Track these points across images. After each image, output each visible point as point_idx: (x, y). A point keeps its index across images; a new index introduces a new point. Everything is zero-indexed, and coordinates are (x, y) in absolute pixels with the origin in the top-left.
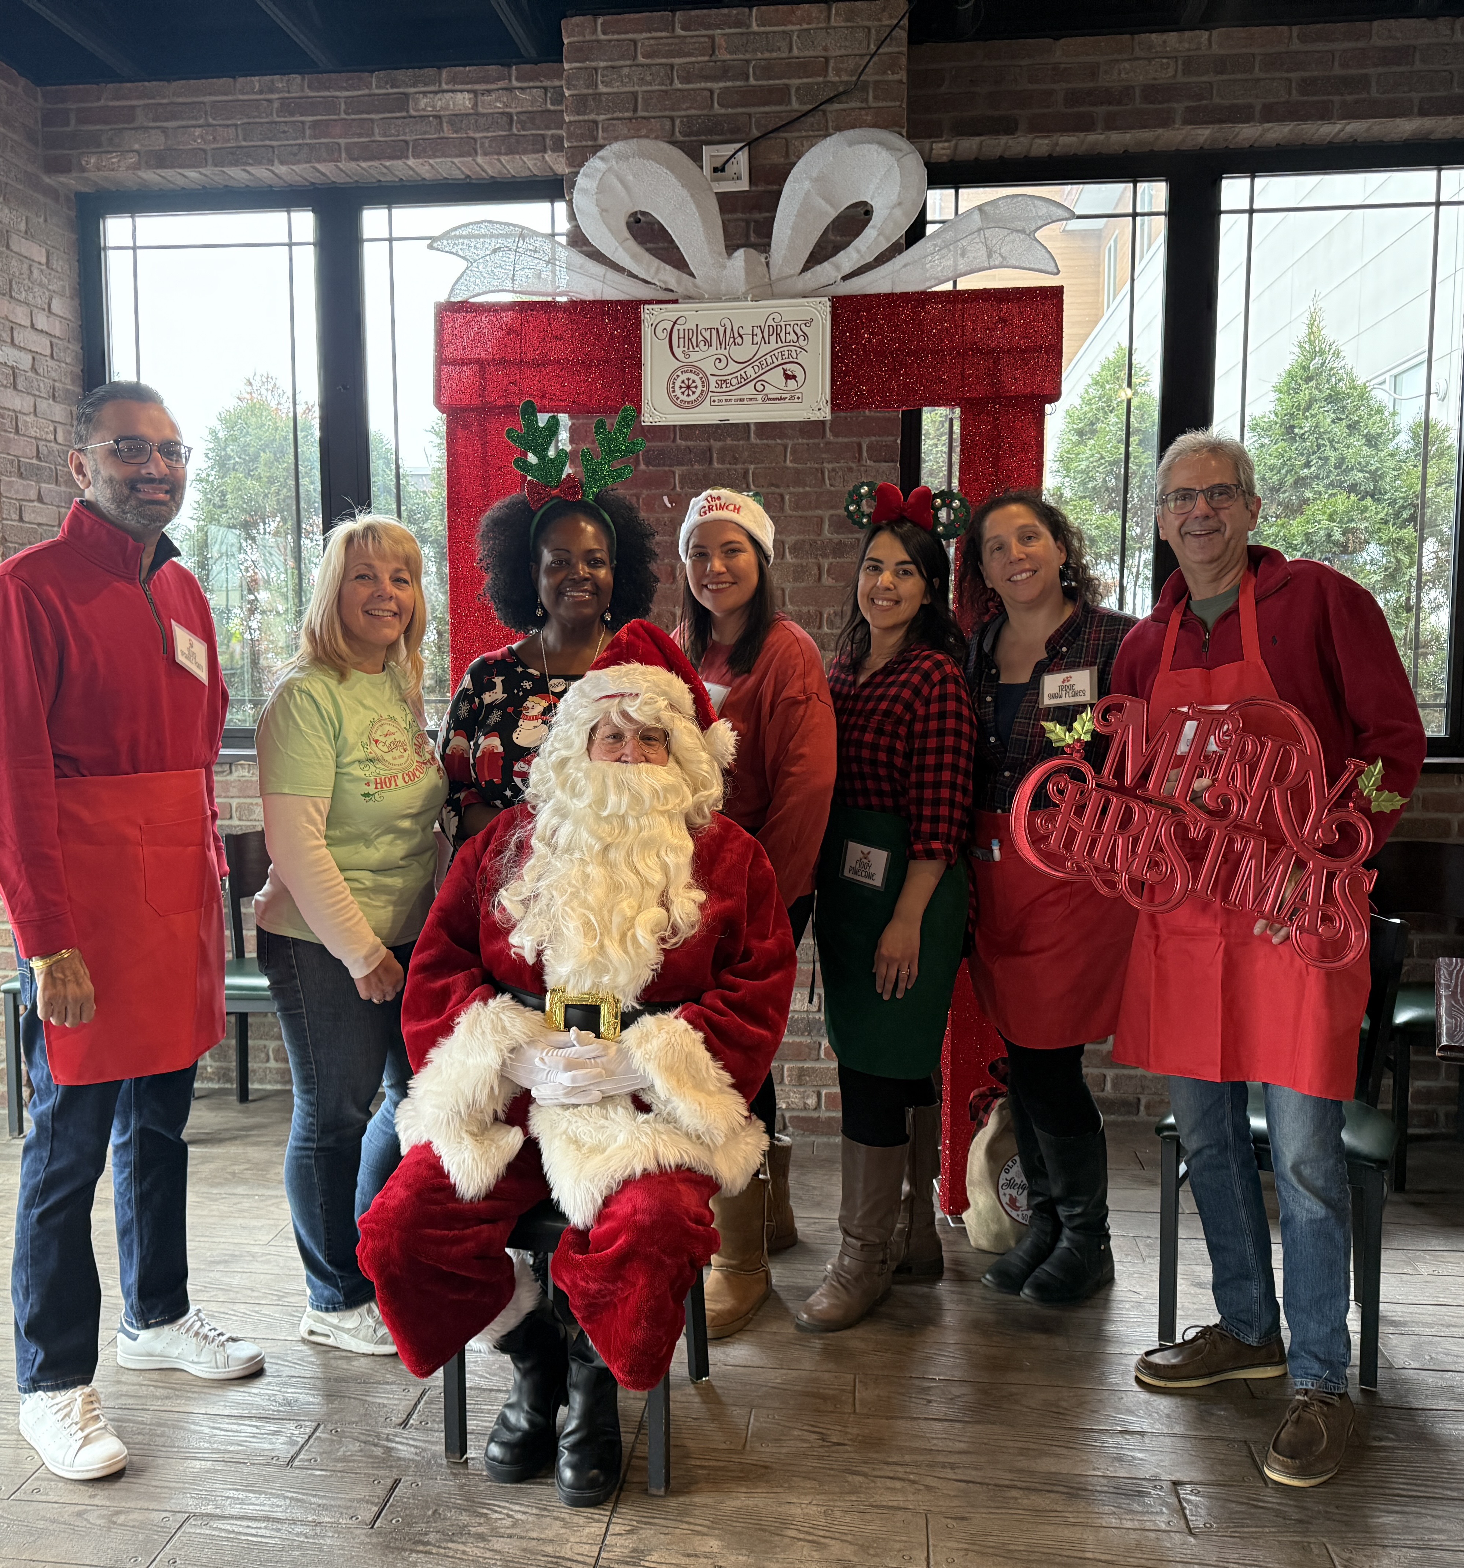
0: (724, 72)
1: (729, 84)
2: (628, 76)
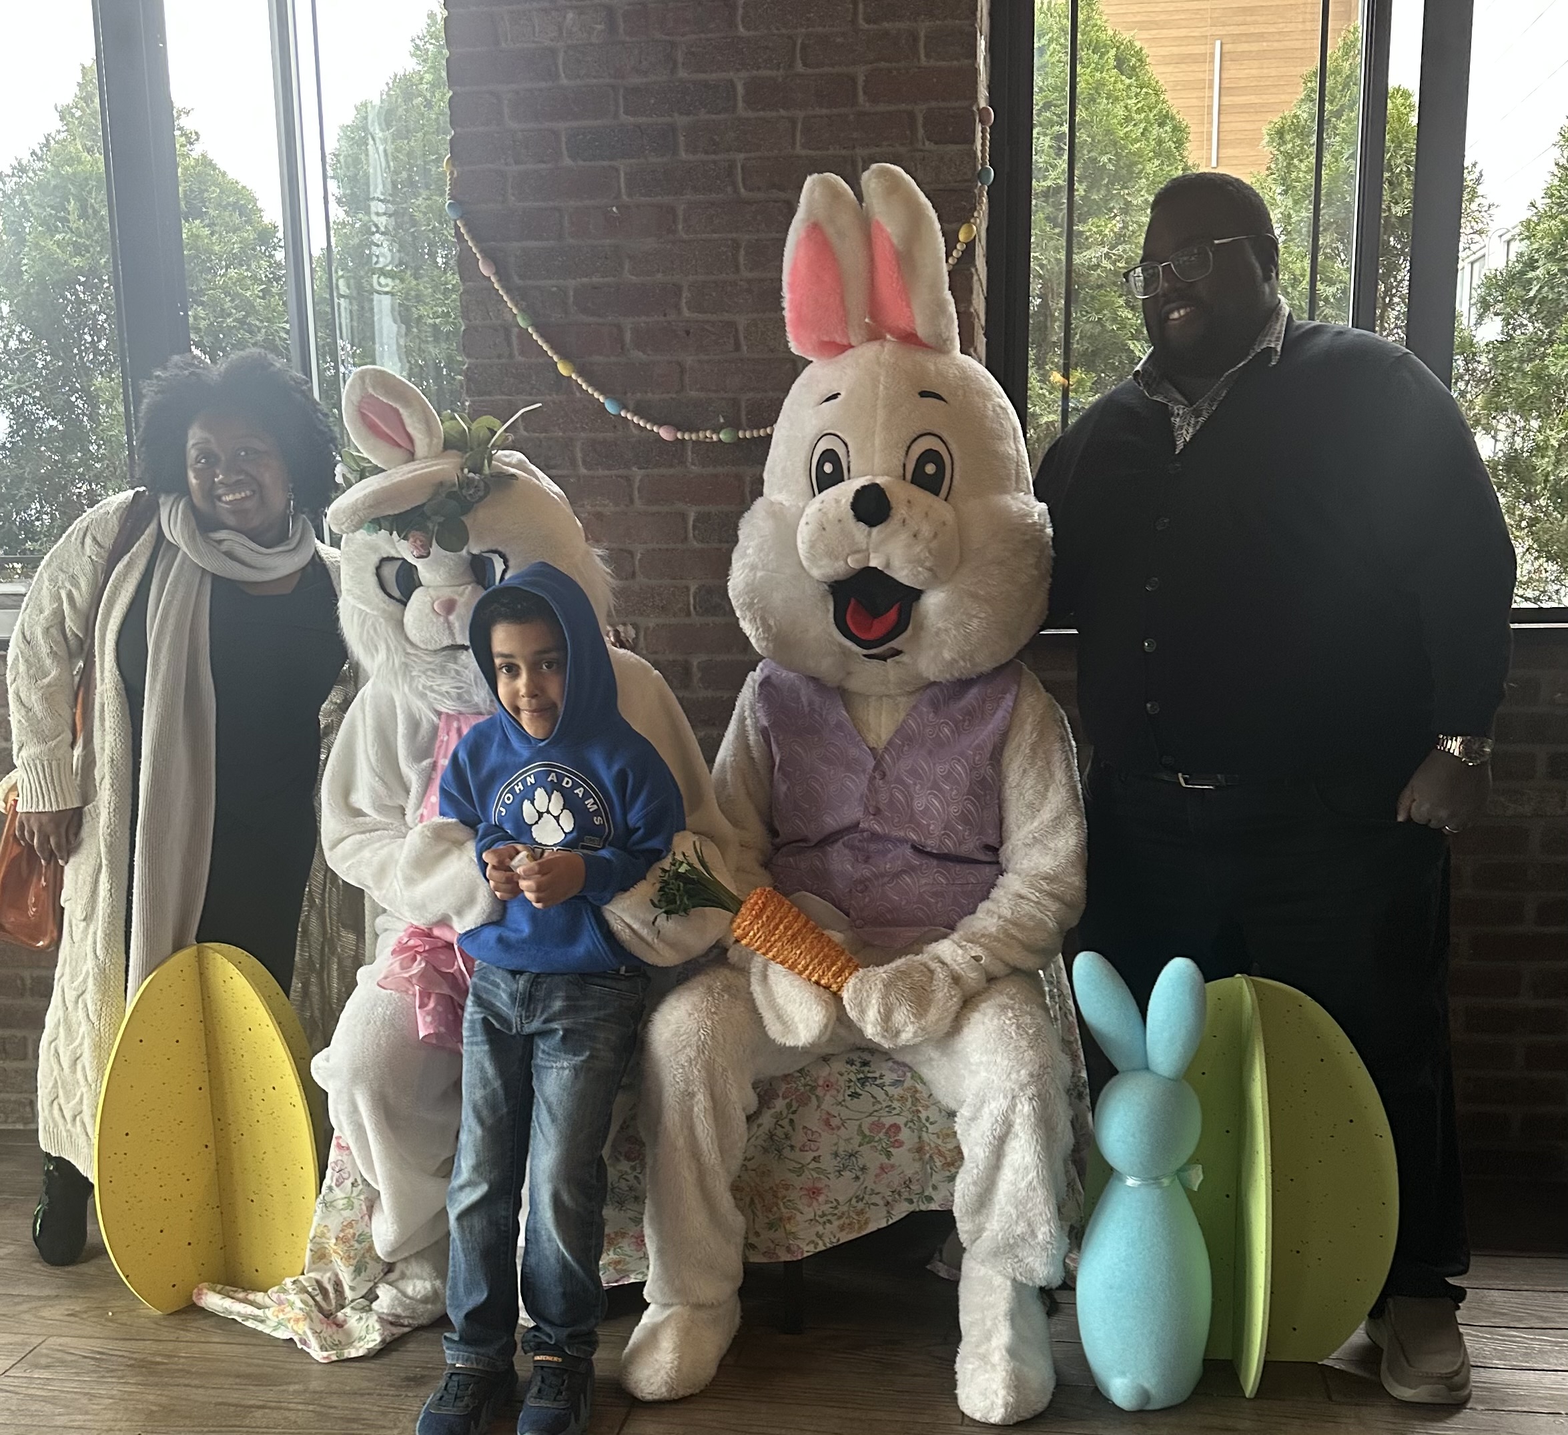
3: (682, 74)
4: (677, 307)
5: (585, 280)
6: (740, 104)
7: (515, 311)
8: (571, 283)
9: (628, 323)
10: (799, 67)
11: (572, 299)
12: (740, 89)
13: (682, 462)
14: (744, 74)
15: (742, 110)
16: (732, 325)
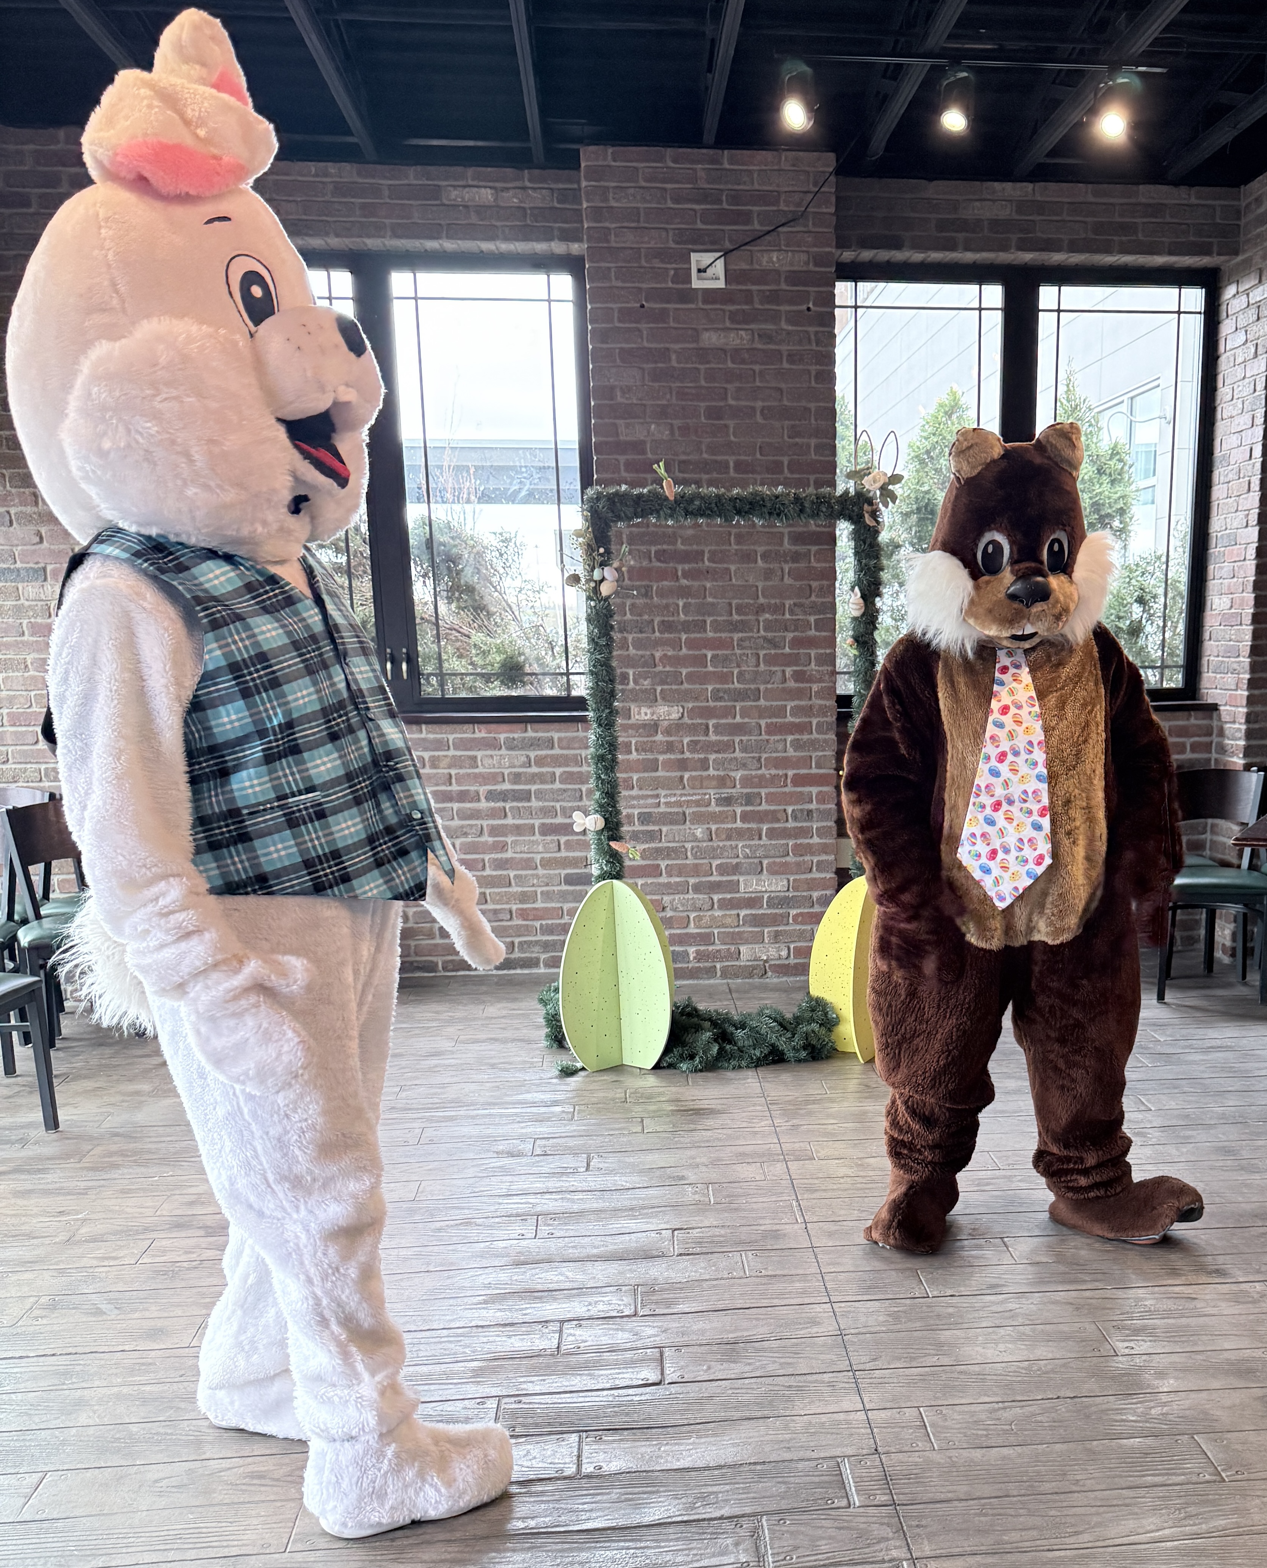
0: (705, 197)
1: (708, 207)
2: (633, 195)
3: (705, 456)
4: (703, 560)
6: (732, 470)
8: (653, 549)
9: (680, 568)
10: (758, 456)
12: (732, 464)
13: (705, 631)
14: (734, 458)
15: (732, 473)
16: (728, 569)
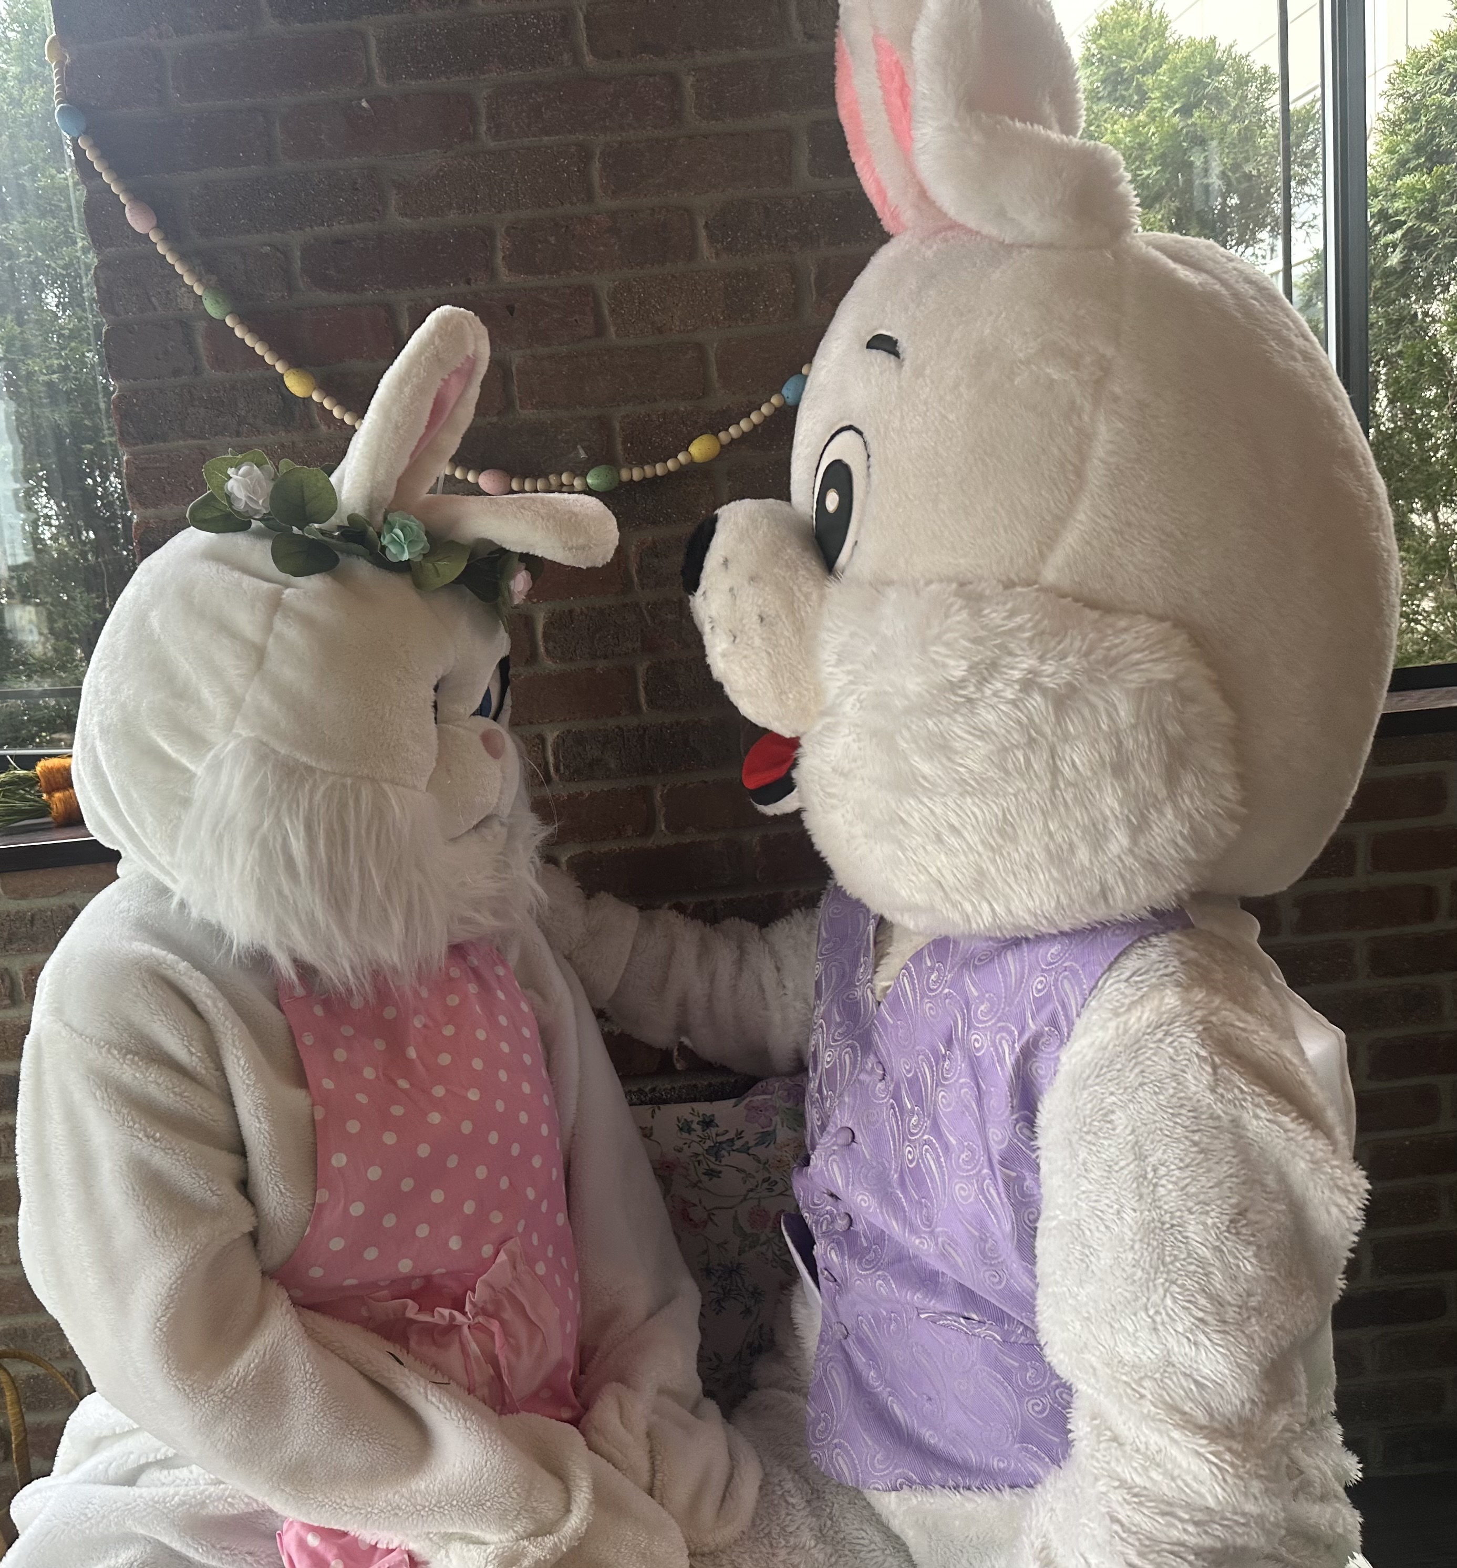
4: (488, 268)
5: (320, 230)
7: (198, 290)
8: (296, 239)
9: (403, 299)
11: (297, 265)
16: (587, 291)
